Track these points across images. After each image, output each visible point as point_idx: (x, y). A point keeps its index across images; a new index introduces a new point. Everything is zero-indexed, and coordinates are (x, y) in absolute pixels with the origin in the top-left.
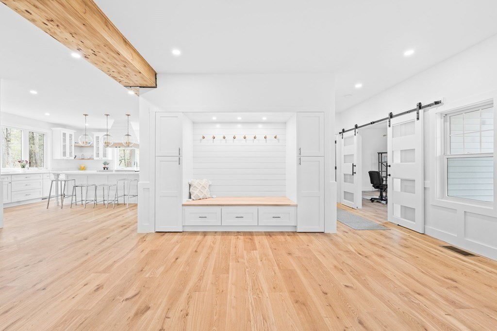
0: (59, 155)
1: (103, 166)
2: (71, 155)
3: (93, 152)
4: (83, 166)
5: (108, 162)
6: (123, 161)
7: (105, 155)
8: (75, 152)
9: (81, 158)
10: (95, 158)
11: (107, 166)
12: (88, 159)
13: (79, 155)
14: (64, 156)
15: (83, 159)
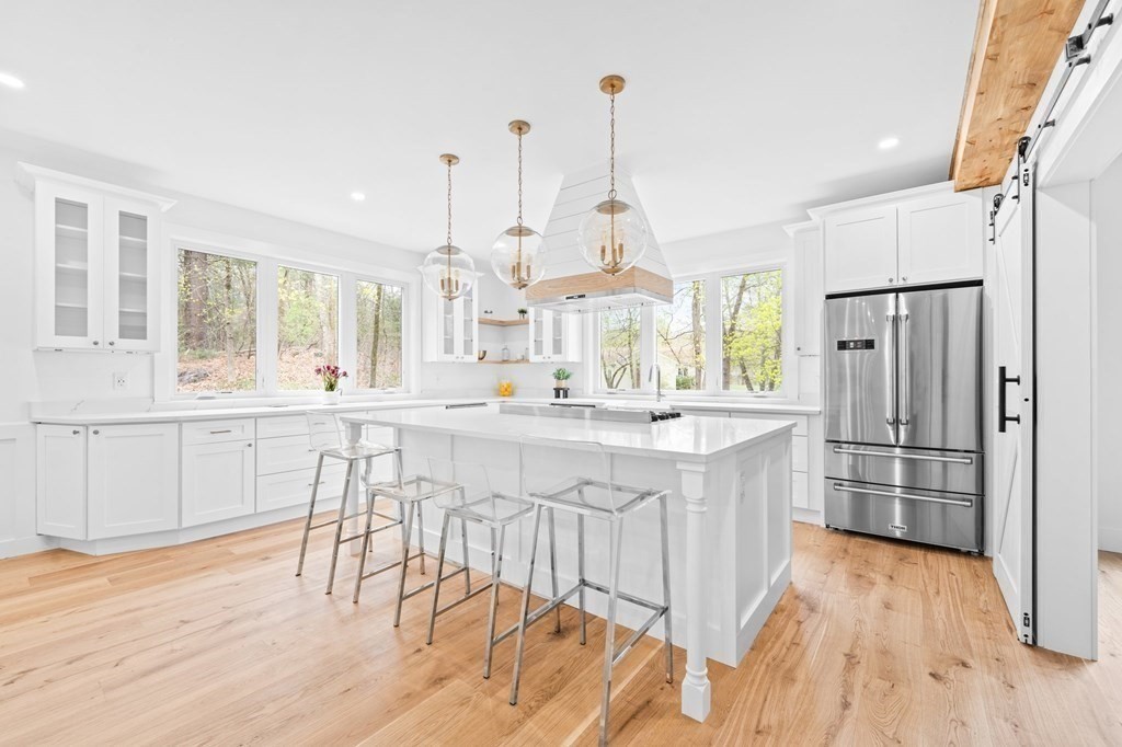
0: (434, 352)
1: (554, 383)
2: (468, 350)
3: (528, 339)
4: (505, 383)
5: (568, 371)
6: (628, 367)
7: (558, 347)
8: (480, 340)
9: (500, 360)
10: (533, 358)
11: (564, 384)
12: (517, 362)
13: (494, 351)
14: (446, 352)
15: (504, 361)
